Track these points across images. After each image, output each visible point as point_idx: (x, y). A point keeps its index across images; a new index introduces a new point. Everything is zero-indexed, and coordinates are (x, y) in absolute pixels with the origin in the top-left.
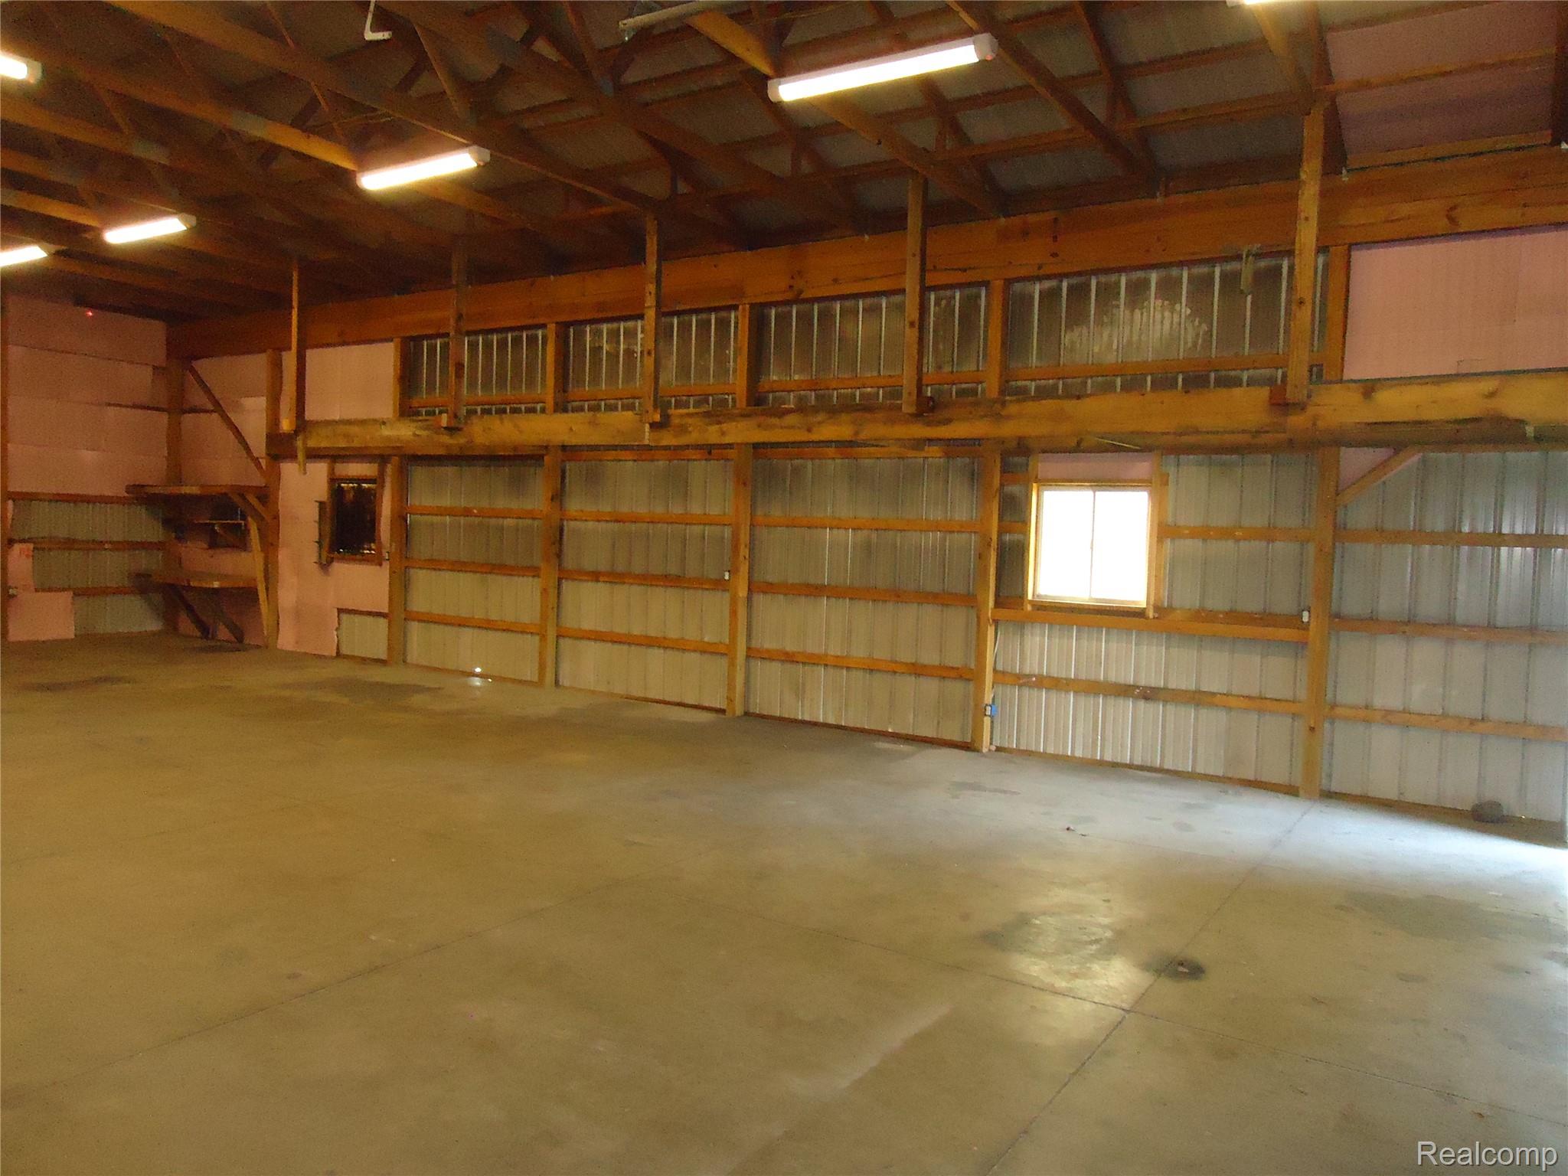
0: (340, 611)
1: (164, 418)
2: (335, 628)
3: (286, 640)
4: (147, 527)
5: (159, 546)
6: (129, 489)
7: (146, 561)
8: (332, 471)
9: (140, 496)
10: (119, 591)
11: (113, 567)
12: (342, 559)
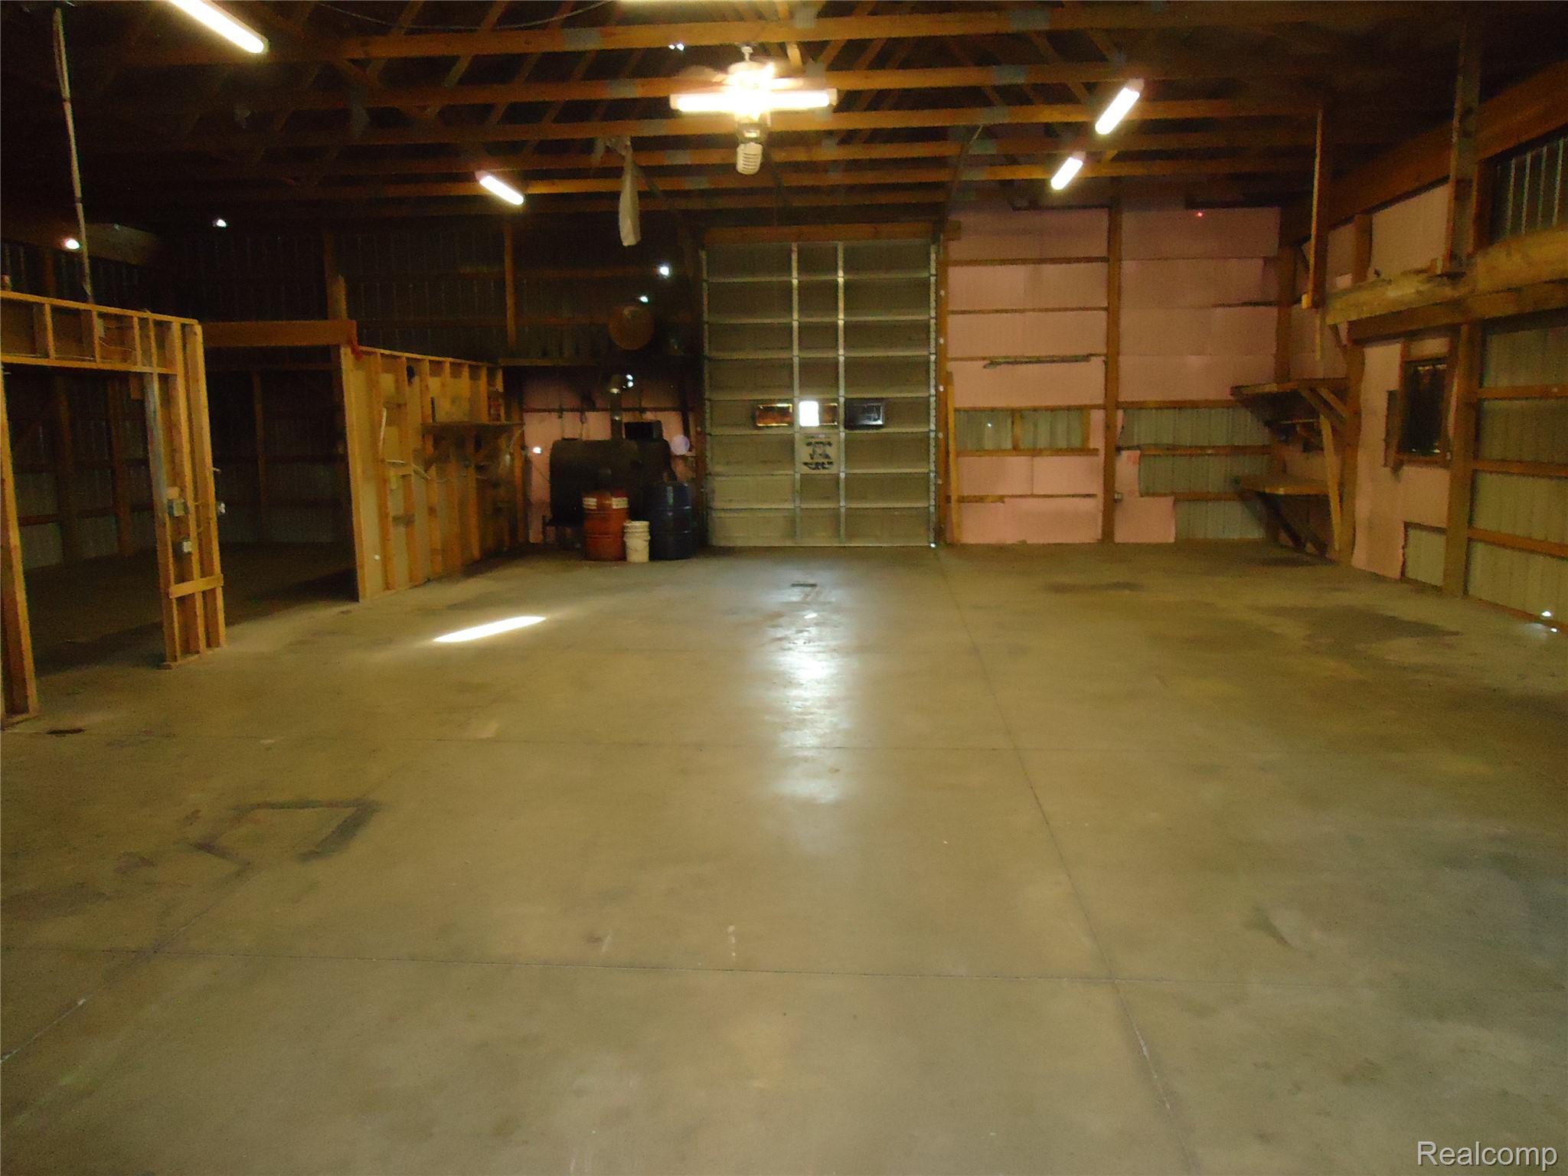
0: (1407, 526)
1: (1274, 311)
2: (1401, 546)
3: (1360, 559)
4: (1250, 430)
5: (1264, 450)
6: (1236, 390)
7: (1245, 467)
8: (1405, 353)
9: (1244, 398)
10: (1218, 498)
11: (1214, 473)
12: (1411, 462)
